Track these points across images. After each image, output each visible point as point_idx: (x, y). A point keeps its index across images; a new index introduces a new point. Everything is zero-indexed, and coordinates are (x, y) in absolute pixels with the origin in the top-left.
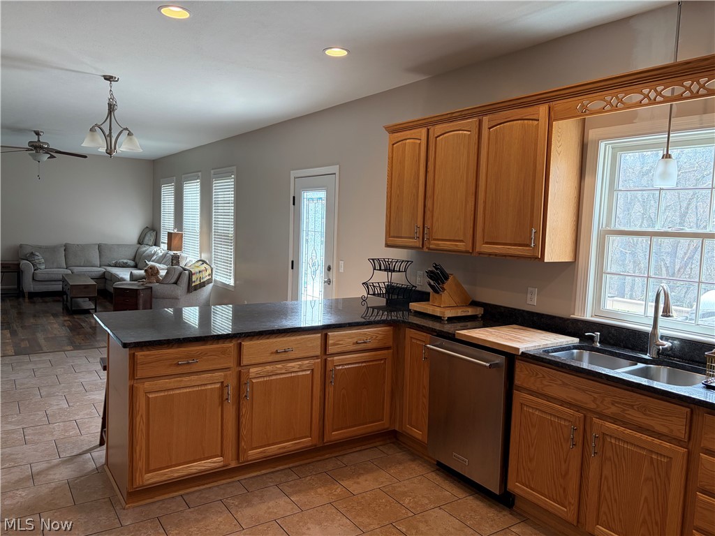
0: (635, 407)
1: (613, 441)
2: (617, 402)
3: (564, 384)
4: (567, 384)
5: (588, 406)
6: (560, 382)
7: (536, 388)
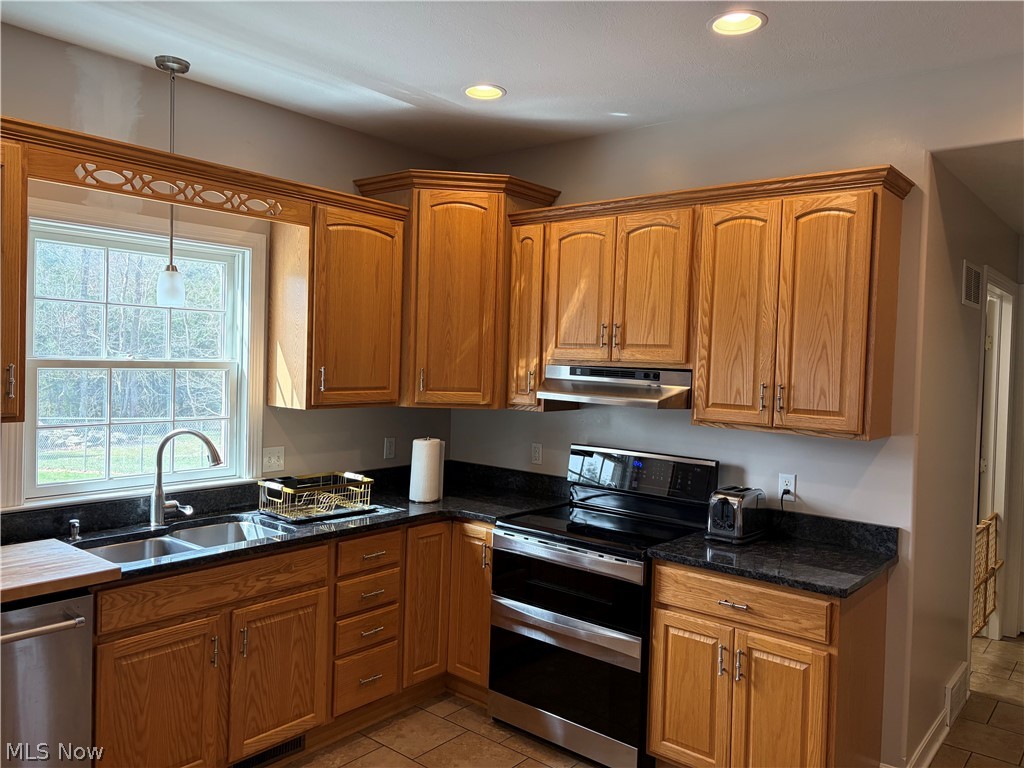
0: (281, 571)
1: (259, 624)
2: (262, 576)
3: (193, 588)
4: (197, 587)
5: (229, 599)
6: (185, 589)
7: (144, 620)
